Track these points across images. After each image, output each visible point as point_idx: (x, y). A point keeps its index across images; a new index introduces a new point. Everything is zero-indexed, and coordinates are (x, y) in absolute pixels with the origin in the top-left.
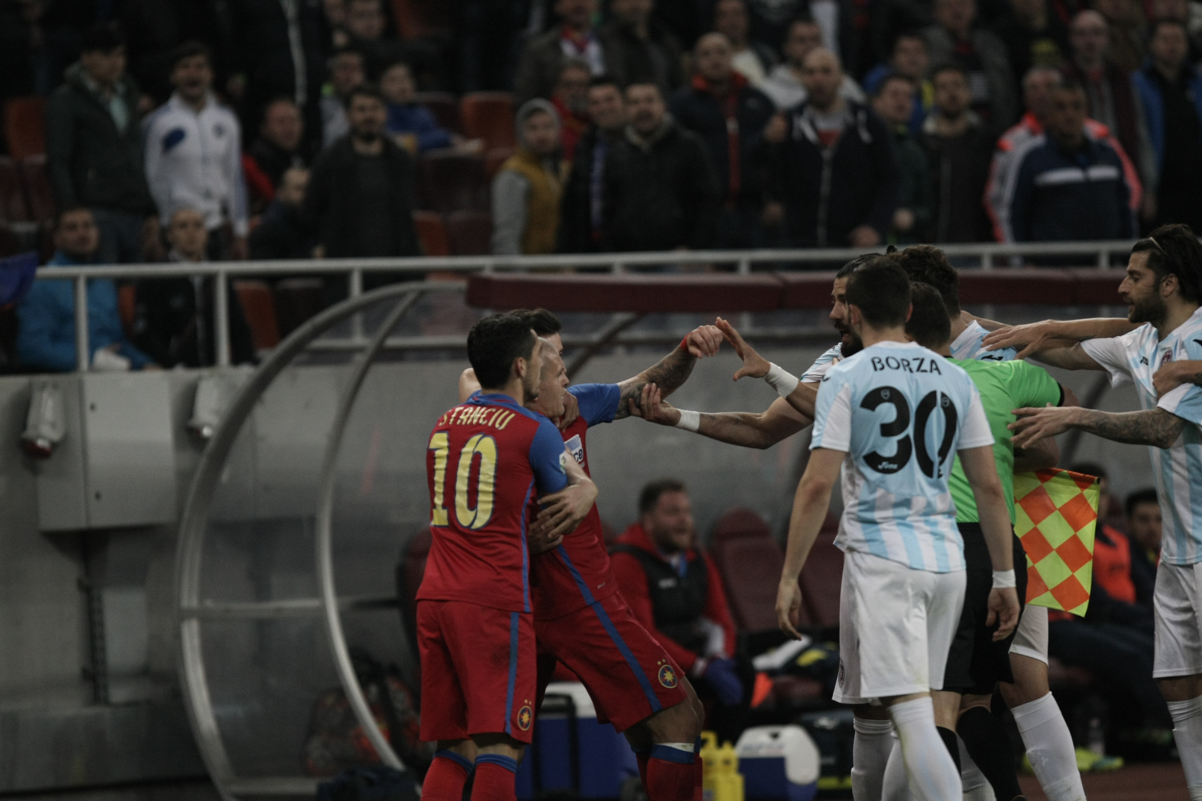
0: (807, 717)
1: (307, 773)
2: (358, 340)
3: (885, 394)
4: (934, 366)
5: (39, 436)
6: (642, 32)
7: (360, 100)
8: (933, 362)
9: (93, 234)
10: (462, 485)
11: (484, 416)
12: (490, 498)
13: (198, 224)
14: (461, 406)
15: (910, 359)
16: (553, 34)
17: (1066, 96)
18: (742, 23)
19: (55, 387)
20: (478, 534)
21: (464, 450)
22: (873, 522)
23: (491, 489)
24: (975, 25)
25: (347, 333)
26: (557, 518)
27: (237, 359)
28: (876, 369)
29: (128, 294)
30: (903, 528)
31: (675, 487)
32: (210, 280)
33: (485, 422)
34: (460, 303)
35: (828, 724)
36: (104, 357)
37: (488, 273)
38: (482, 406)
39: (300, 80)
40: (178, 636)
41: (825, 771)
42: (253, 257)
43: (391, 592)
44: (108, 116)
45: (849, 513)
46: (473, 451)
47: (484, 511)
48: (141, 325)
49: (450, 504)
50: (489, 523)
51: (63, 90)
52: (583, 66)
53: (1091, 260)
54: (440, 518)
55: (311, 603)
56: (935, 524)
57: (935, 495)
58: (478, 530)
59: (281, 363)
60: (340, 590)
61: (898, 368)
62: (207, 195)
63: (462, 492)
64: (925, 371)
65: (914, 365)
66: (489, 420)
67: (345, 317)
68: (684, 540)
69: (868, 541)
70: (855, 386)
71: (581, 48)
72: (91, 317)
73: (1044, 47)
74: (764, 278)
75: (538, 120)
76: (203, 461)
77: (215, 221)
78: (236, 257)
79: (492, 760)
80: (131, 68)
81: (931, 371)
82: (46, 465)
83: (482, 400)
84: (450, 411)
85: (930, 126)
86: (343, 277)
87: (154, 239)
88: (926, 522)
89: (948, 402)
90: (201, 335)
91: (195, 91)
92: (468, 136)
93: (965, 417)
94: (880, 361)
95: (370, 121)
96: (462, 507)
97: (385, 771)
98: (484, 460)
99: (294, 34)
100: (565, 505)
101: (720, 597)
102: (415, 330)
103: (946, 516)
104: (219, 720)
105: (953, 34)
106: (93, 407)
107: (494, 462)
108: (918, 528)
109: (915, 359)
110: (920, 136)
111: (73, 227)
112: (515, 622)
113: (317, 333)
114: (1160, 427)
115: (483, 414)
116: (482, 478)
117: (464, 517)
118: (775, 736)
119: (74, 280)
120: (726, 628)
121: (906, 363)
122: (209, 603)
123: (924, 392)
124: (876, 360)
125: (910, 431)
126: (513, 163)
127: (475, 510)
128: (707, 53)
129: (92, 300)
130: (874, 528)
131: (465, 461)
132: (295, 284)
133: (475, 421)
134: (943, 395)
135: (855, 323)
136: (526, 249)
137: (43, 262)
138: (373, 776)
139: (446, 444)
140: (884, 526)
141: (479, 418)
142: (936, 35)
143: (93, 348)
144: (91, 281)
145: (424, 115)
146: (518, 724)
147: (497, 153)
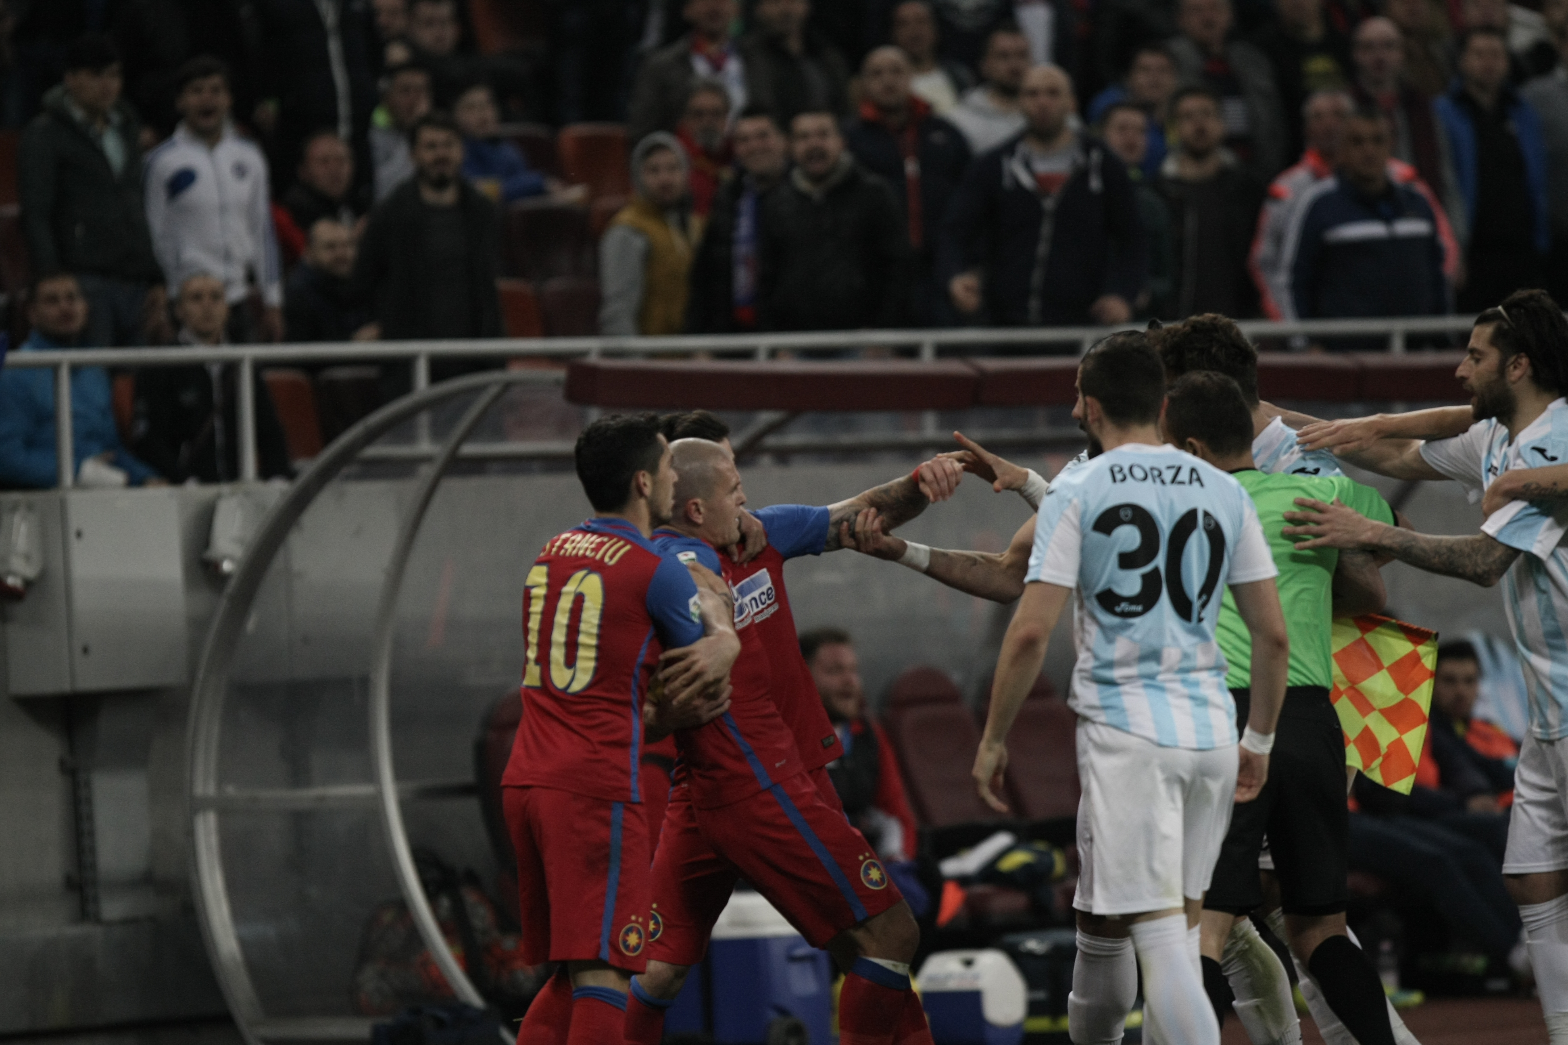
0: (1011, 938)
1: (358, 1011)
2: (425, 446)
3: (1124, 514)
4: (1195, 476)
5: (10, 573)
6: (794, 45)
7: (429, 134)
8: (1193, 470)
9: (80, 308)
10: (559, 636)
11: (593, 546)
12: (592, 654)
13: (216, 296)
14: (569, 532)
15: (1163, 468)
16: (680, 46)
17: (1364, 127)
18: (928, 33)
19: (30, 507)
20: (577, 700)
21: (566, 589)
22: (1111, 683)
23: (594, 642)
24: (1231, 36)
25: (410, 438)
26: (684, 679)
27: (266, 472)
28: (1114, 480)
29: (124, 385)
30: (1151, 691)
31: (838, 637)
32: (231, 368)
33: (593, 554)
34: (557, 399)
35: (1036, 948)
36: (93, 469)
37: (593, 360)
38: (594, 532)
39: (343, 108)
40: (190, 833)
41: (1034, 1009)
42: (291, 337)
43: (468, 777)
44: (100, 154)
45: (1081, 671)
46: (575, 592)
47: (585, 670)
48: (141, 427)
49: (544, 660)
50: (591, 686)
51: (42, 121)
52: (718, 90)
53: (1380, 343)
54: (533, 677)
55: (362, 790)
56: (1196, 684)
57: (1195, 645)
58: (576, 695)
59: (324, 477)
60: (400, 773)
61: (1145, 478)
62: (227, 256)
63: (559, 644)
64: (1182, 483)
65: (1168, 475)
66: (597, 552)
67: (408, 416)
68: (849, 707)
69: (1105, 708)
70: (1085, 502)
71: (717, 65)
72: (76, 416)
73: (1319, 65)
74: (954, 366)
75: (660, 159)
76: (223, 604)
77: (237, 292)
78: (268, 339)
79: (591, 994)
80: (129, 92)
81: (1191, 482)
82: (19, 610)
83: (594, 526)
84: (556, 538)
85: (1171, 167)
86: (406, 364)
87: (162, 316)
88: (1183, 681)
89: (1213, 525)
90: (219, 439)
91: (210, 122)
92: (569, 181)
93: (1237, 542)
94: (1121, 470)
95: (442, 161)
96: (558, 664)
97: (461, 1009)
98: (587, 604)
99: (334, 47)
100: (694, 663)
101: (895, 781)
102: (500, 434)
103: (1214, 672)
104: (243, 943)
105: (1203, 47)
106: (79, 534)
107: (599, 606)
108: (1172, 691)
109: (1169, 468)
110: (1156, 180)
111: (53, 299)
112: (618, 814)
113: (371, 437)
114: (1479, 559)
115: (592, 543)
116: (583, 627)
117: (560, 677)
118: (969, 963)
119: (55, 368)
120: (904, 822)
121: (1156, 473)
122: (231, 790)
123: (1182, 510)
124: (1116, 469)
125: (1160, 561)
126: (627, 216)
127: (574, 668)
128: (878, 73)
129: (78, 394)
130: (1114, 690)
131: (565, 603)
132: (341, 374)
133: (581, 552)
134: (1206, 514)
135: (1094, 420)
136: (643, 329)
137: (14, 345)
138: (444, 1015)
139: (544, 580)
140: (1126, 688)
141: (586, 549)
142: (1181, 47)
143: (79, 457)
144: (76, 369)
145: (510, 153)
146: (620, 949)
147: (606, 202)
